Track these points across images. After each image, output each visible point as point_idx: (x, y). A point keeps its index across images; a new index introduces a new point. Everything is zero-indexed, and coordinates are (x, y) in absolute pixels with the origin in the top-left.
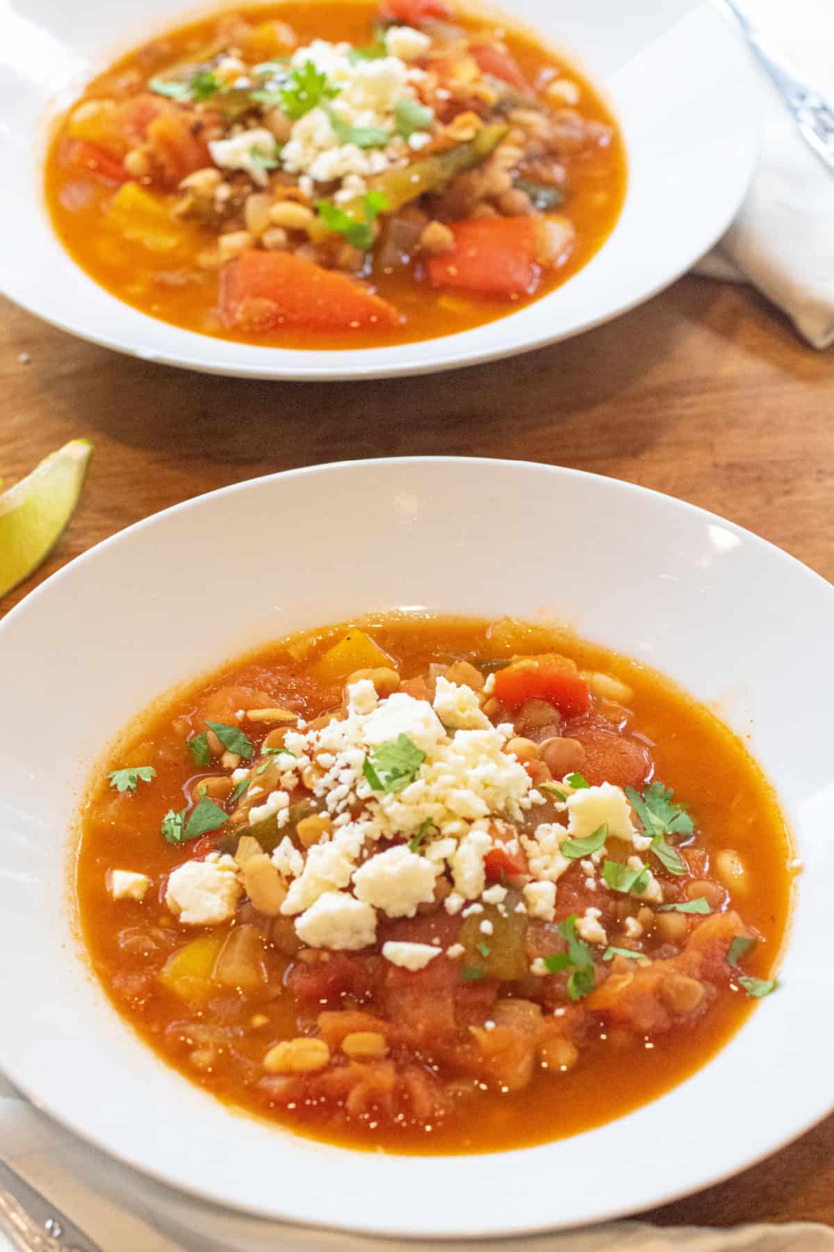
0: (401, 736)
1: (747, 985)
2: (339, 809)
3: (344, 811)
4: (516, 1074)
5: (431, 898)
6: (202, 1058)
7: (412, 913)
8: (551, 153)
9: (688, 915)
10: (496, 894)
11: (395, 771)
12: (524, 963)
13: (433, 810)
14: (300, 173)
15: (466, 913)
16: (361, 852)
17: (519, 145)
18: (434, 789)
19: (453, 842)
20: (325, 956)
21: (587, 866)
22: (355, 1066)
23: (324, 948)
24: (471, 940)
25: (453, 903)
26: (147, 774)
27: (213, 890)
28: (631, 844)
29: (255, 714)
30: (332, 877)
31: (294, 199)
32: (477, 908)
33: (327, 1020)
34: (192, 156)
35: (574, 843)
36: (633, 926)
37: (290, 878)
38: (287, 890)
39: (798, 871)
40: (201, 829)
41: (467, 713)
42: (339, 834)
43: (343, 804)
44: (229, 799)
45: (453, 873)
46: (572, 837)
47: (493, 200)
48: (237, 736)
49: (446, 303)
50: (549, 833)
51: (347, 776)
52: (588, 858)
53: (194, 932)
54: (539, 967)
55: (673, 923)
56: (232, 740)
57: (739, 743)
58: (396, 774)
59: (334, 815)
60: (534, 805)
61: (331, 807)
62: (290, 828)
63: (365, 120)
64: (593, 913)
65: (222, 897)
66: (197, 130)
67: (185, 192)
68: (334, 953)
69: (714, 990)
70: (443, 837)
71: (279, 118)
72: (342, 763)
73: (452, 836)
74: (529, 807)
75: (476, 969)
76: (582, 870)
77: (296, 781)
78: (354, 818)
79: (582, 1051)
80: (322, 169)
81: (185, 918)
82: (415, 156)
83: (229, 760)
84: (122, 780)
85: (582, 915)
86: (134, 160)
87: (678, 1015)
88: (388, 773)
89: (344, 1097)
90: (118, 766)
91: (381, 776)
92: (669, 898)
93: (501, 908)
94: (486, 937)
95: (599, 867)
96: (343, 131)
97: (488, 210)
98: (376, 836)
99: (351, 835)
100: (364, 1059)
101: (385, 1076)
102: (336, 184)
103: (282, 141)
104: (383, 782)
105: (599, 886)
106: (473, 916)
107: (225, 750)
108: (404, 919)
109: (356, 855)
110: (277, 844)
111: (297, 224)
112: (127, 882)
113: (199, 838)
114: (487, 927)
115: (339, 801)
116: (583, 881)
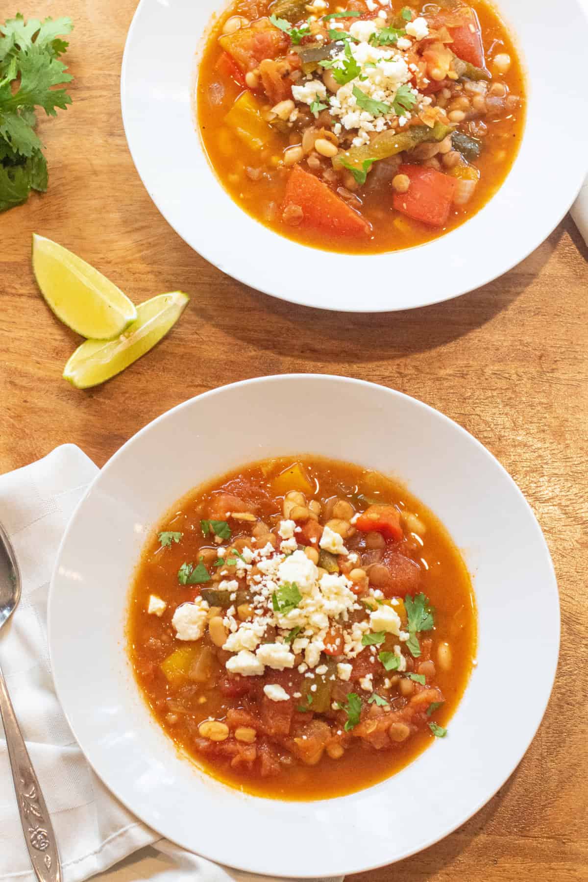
0: (294, 584)
1: (433, 728)
3: (261, 608)
4: (314, 758)
5: (291, 666)
7: (282, 669)
9: (415, 682)
10: (322, 670)
11: (287, 601)
12: (329, 702)
13: (301, 622)
14: (337, 118)
15: (307, 675)
16: (264, 635)
17: (464, 110)
18: (304, 612)
19: (307, 641)
20: (238, 679)
21: (373, 649)
22: (239, 747)
23: (239, 674)
24: (305, 691)
25: (302, 668)
26: (177, 536)
27: (194, 623)
28: (397, 637)
29: (236, 515)
30: (247, 646)
31: (329, 139)
32: (312, 676)
33: (233, 714)
34: (281, 90)
35: (371, 636)
36: (387, 683)
37: (230, 632)
38: (228, 636)
39: (475, 666)
40: (197, 581)
41: (336, 548)
42: (257, 619)
43: (260, 605)
44: (213, 563)
45: (306, 653)
46: (372, 631)
47: (440, 157)
49: (398, 223)
50: (359, 628)
51: (265, 592)
52: (374, 645)
53: (181, 643)
54: (335, 706)
55: (406, 685)
56: (222, 529)
57: (469, 578)
58: (287, 604)
59: (256, 608)
60: (355, 610)
61: (256, 603)
62: (236, 603)
63: (378, 95)
64: (370, 676)
65: (198, 627)
66: (286, 76)
67: (273, 113)
68: (241, 677)
69: (415, 728)
70: (304, 637)
71: (332, 77)
72: (263, 583)
73: (308, 637)
74: (353, 611)
75: (305, 706)
76: (370, 650)
77: (244, 575)
78: (264, 614)
79: (346, 751)
80: (350, 120)
81: (178, 636)
83: (218, 539)
84: (165, 537)
85: (364, 677)
86: (250, 77)
87: (395, 742)
88: (283, 603)
89: (231, 759)
90: (164, 530)
91: (280, 603)
92: (409, 669)
93: (323, 677)
94: (312, 693)
95: (378, 654)
97: (435, 163)
98: (274, 625)
99: (259, 625)
100: (243, 743)
101: (250, 754)
102: (355, 131)
103: (330, 93)
104: (280, 606)
105: (376, 661)
106: (308, 678)
108: (278, 670)
109: (261, 635)
110: (229, 608)
111: (328, 154)
112: (156, 605)
113: (195, 585)
114: (314, 688)
115: (259, 602)
116: (369, 657)
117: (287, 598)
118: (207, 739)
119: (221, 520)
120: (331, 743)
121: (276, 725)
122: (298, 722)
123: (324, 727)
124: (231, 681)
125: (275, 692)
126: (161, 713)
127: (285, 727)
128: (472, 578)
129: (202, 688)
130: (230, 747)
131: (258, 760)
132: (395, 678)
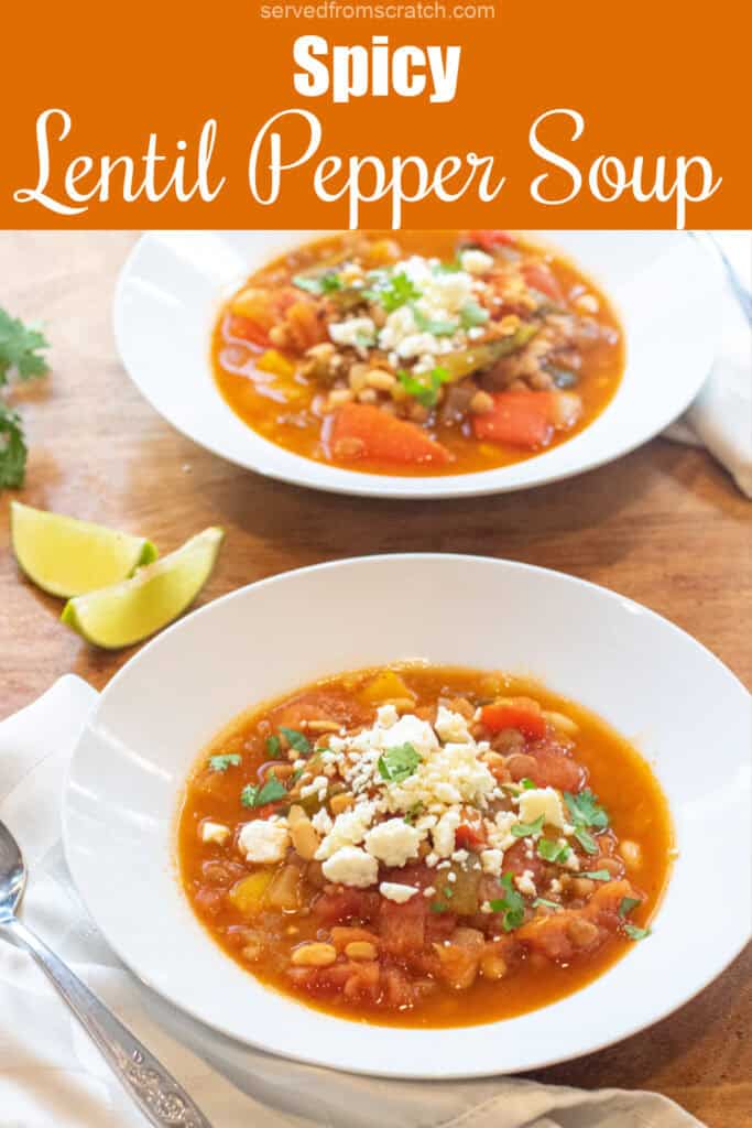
0: (406, 744)
1: (630, 931)
2: (360, 791)
3: (363, 792)
4: (461, 981)
5: (416, 855)
6: (251, 952)
7: (402, 864)
8: (572, 347)
9: (595, 880)
10: (461, 855)
11: (399, 767)
12: (477, 904)
13: (423, 795)
14: (390, 350)
15: (439, 867)
16: (372, 821)
17: (550, 340)
18: (425, 782)
19: (435, 818)
20: (341, 890)
21: (529, 842)
22: (354, 965)
23: (341, 884)
24: (440, 885)
25: (431, 859)
26: (235, 760)
27: (273, 840)
28: (561, 830)
29: (314, 724)
30: (350, 836)
31: (383, 368)
32: (447, 864)
33: (338, 933)
34: (317, 333)
35: (522, 827)
37: (323, 836)
38: (320, 843)
39: (677, 856)
40: (269, 798)
42: (357, 808)
43: (363, 788)
44: (290, 779)
45: (434, 840)
46: (521, 823)
47: (526, 379)
48: (299, 738)
49: (485, 449)
50: (505, 818)
51: (367, 769)
52: (530, 837)
53: (255, 868)
54: (486, 908)
55: (584, 884)
56: (296, 741)
57: (646, 766)
58: (400, 769)
59: (356, 795)
60: (497, 799)
61: (355, 789)
62: (326, 802)
63: (439, 317)
64: (528, 874)
65: (277, 846)
66: (321, 316)
67: (309, 359)
68: (347, 888)
69: (605, 931)
70: (429, 814)
71: (379, 310)
72: (365, 760)
73: (434, 814)
74: (493, 799)
75: (441, 907)
76: (525, 845)
77: (334, 770)
78: (371, 798)
79: (510, 966)
80: (405, 349)
81: (251, 857)
82: (472, 344)
83: (293, 754)
84: (218, 763)
85: (520, 875)
86: (276, 334)
87: (578, 947)
88: (395, 768)
89: (343, 985)
90: (216, 752)
91: (390, 770)
92: (583, 868)
93: (464, 865)
94: (451, 884)
95: (536, 844)
96: (422, 322)
97: (521, 385)
98: (384, 811)
99: (366, 809)
100: (359, 960)
101: (372, 972)
102: (414, 360)
103: (379, 327)
104: (391, 774)
105: (535, 856)
106: (443, 869)
107: (291, 747)
108: (397, 868)
109: (369, 822)
110: (317, 812)
111: (384, 387)
112: (212, 831)
113: (266, 805)
114: (452, 877)
115: (361, 785)
116: (524, 852)
117: (398, 763)
118: (302, 966)
119: (293, 730)
120: (488, 954)
121: (402, 935)
122: (433, 930)
123: (475, 937)
124: (336, 896)
125: (395, 891)
126: (235, 948)
127: (418, 934)
128: (651, 766)
129: (292, 920)
130: (342, 968)
131: (384, 986)
132: (566, 878)
